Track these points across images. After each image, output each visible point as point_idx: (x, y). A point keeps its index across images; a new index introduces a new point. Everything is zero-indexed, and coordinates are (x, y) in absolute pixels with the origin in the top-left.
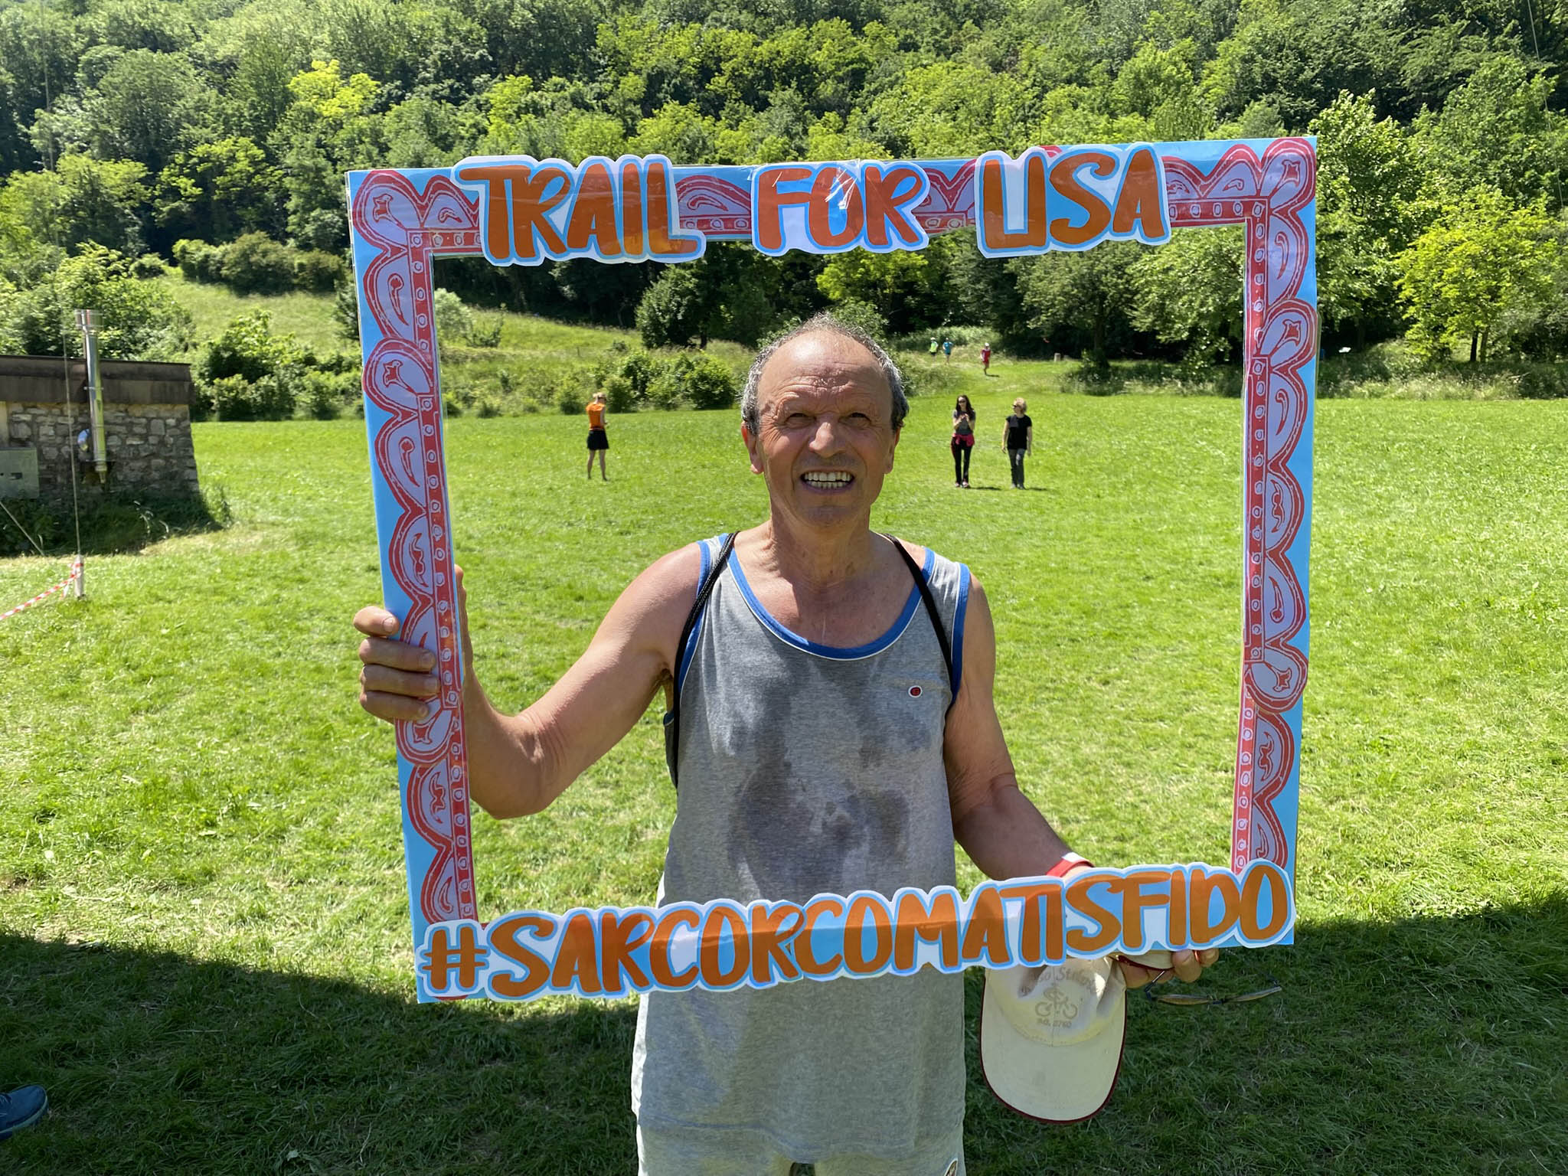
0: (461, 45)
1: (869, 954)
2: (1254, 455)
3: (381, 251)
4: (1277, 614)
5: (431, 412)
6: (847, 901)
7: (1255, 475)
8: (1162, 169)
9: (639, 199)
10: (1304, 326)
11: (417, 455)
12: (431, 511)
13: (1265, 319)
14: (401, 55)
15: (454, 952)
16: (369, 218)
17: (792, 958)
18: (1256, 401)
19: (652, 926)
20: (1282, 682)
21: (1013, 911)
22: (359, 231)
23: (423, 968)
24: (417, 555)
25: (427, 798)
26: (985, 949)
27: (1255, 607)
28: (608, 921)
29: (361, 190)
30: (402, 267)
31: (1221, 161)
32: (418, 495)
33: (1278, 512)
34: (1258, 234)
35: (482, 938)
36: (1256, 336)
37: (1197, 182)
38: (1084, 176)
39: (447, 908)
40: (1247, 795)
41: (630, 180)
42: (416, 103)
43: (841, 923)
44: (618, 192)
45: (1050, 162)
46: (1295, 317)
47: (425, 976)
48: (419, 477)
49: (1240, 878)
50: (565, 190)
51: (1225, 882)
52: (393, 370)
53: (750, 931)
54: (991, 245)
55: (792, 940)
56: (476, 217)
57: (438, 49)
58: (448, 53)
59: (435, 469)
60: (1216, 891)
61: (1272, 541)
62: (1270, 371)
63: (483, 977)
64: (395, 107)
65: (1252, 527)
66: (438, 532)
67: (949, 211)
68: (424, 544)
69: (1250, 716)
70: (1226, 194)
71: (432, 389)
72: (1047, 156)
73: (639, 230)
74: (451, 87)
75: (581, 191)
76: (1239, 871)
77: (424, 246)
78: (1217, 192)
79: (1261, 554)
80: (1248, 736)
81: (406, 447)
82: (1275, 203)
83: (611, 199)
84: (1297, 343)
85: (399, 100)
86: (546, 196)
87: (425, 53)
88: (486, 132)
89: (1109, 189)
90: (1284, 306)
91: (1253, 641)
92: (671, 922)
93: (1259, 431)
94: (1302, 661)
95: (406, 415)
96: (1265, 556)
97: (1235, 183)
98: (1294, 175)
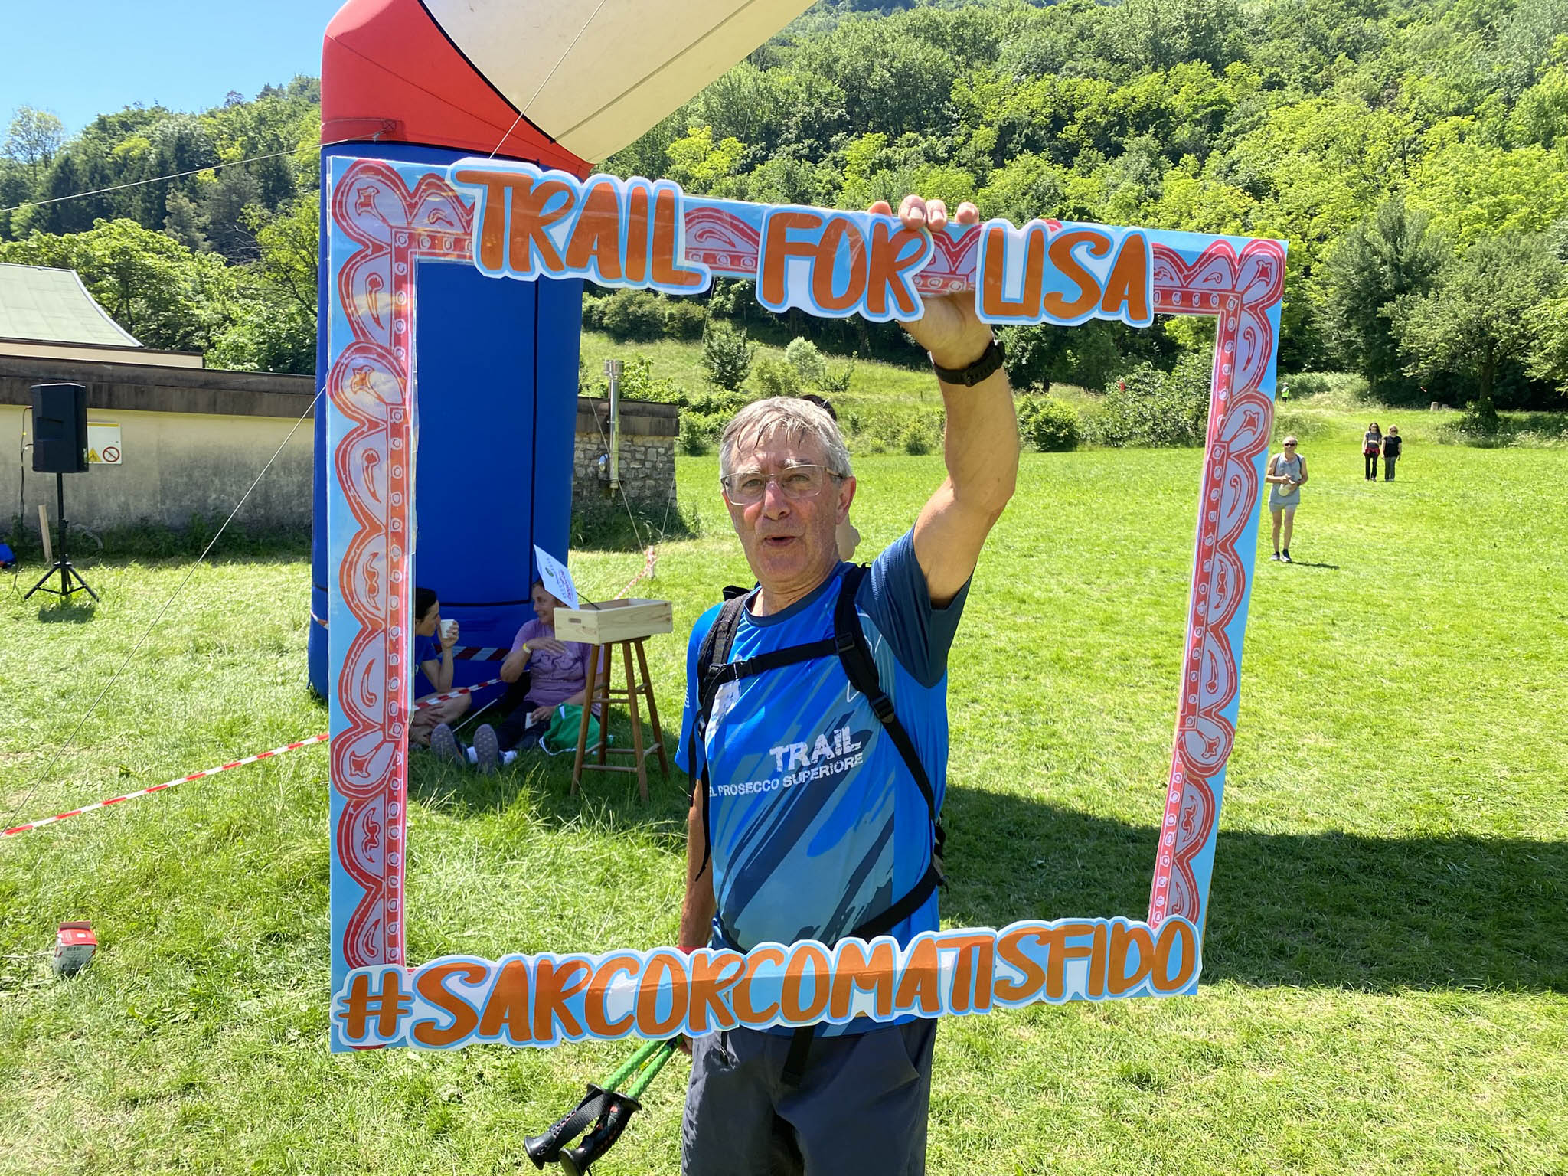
1: (806, 1000)
2: (1205, 535)
3: (362, 247)
4: (1212, 685)
5: (400, 424)
6: (789, 951)
7: (1205, 554)
8: (1152, 255)
9: (646, 224)
10: (1262, 416)
11: (381, 469)
12: (390, 530)
13: (1227, 409)
15: (376, 998)
16: (351, 210)
17: (730, 1007)
18: (1212, 483)
19: (590, 973)
20: (1210, 750)
21: (947, 960)
22: (338, 222)
23: (341, 1015)
24: (372, 575)
25: (359, 835)
26: (918, 998)
27: (1193, 679)
28: (544, 969)
29: (344, 178)
30: (383, 266)
31: (1204, 254)
32: (379, 513)
33: (1222, 590)
34: (1231, 325)
35: (407, 984)
36: (1219, 423)
37: (1181, 271)
38: (1081, 253)
39: (372, 952)
40: (1169, 854)
41: (638, 202)
43: (781, 971)
44: (624, 216)
45: (1051, 236)
46: (1255, 408)
47: (341, 1024)
48: (382, 493)
49: (1155, 933)
50: (568, 206)
51: (1143, 936)
52: (363, 376)
53: (689, 979)
54: (989, 311)
55: (730, 989)
56: (469, 222)
59: (400, 485)
60: (1134, 945)
61: (1214, 616)
62: (1229, 454)
63: (405, 1025)
65: (1198, 602)
66: (396, 551)
67: (953, 273)
69: (1179, 780)
70: (1206, 285)
72: (1049, 230)
73: (643, 255)
75: (586, 209)
76: (1155, 925)
77: (410, 246)
78: (1197, 284)
79: (1203, 628)
80: (1175, 798)
81: (371, 459)
82: (1247, 299)
83: (616, 221)
84: (1254, 433)
86: (547, 211)
89: (1101, 269)
90: (1246, 397)
91: (1189, 709)
92: (609, 969)
93: (1213, 513)
94: (1229, 730)
95: (373, 425)
96: (1207, 631)
97: (1215, 276)
98: (1267, 275)
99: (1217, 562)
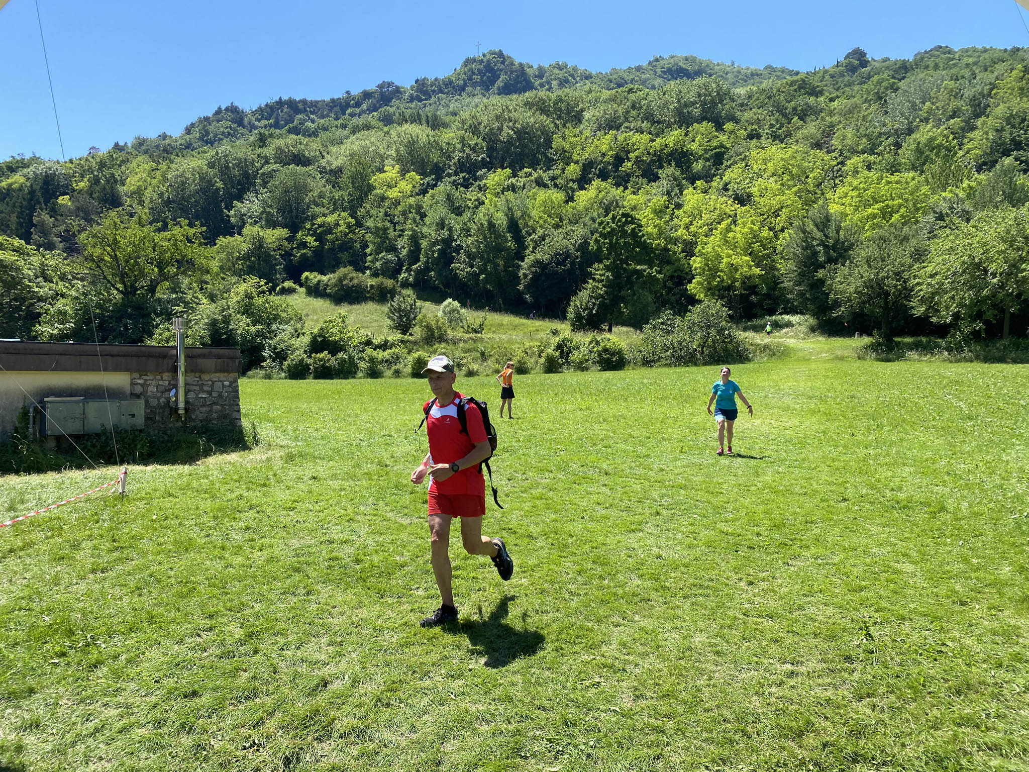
0: (471, 153)
14: (435, 160)
42: (443, 187)
57: (457, 155)
58: (463, 157)
64: (431, 191)
74: (464, 178)
85: (434, 186)
87: (450, 158)
88: (484, 203)
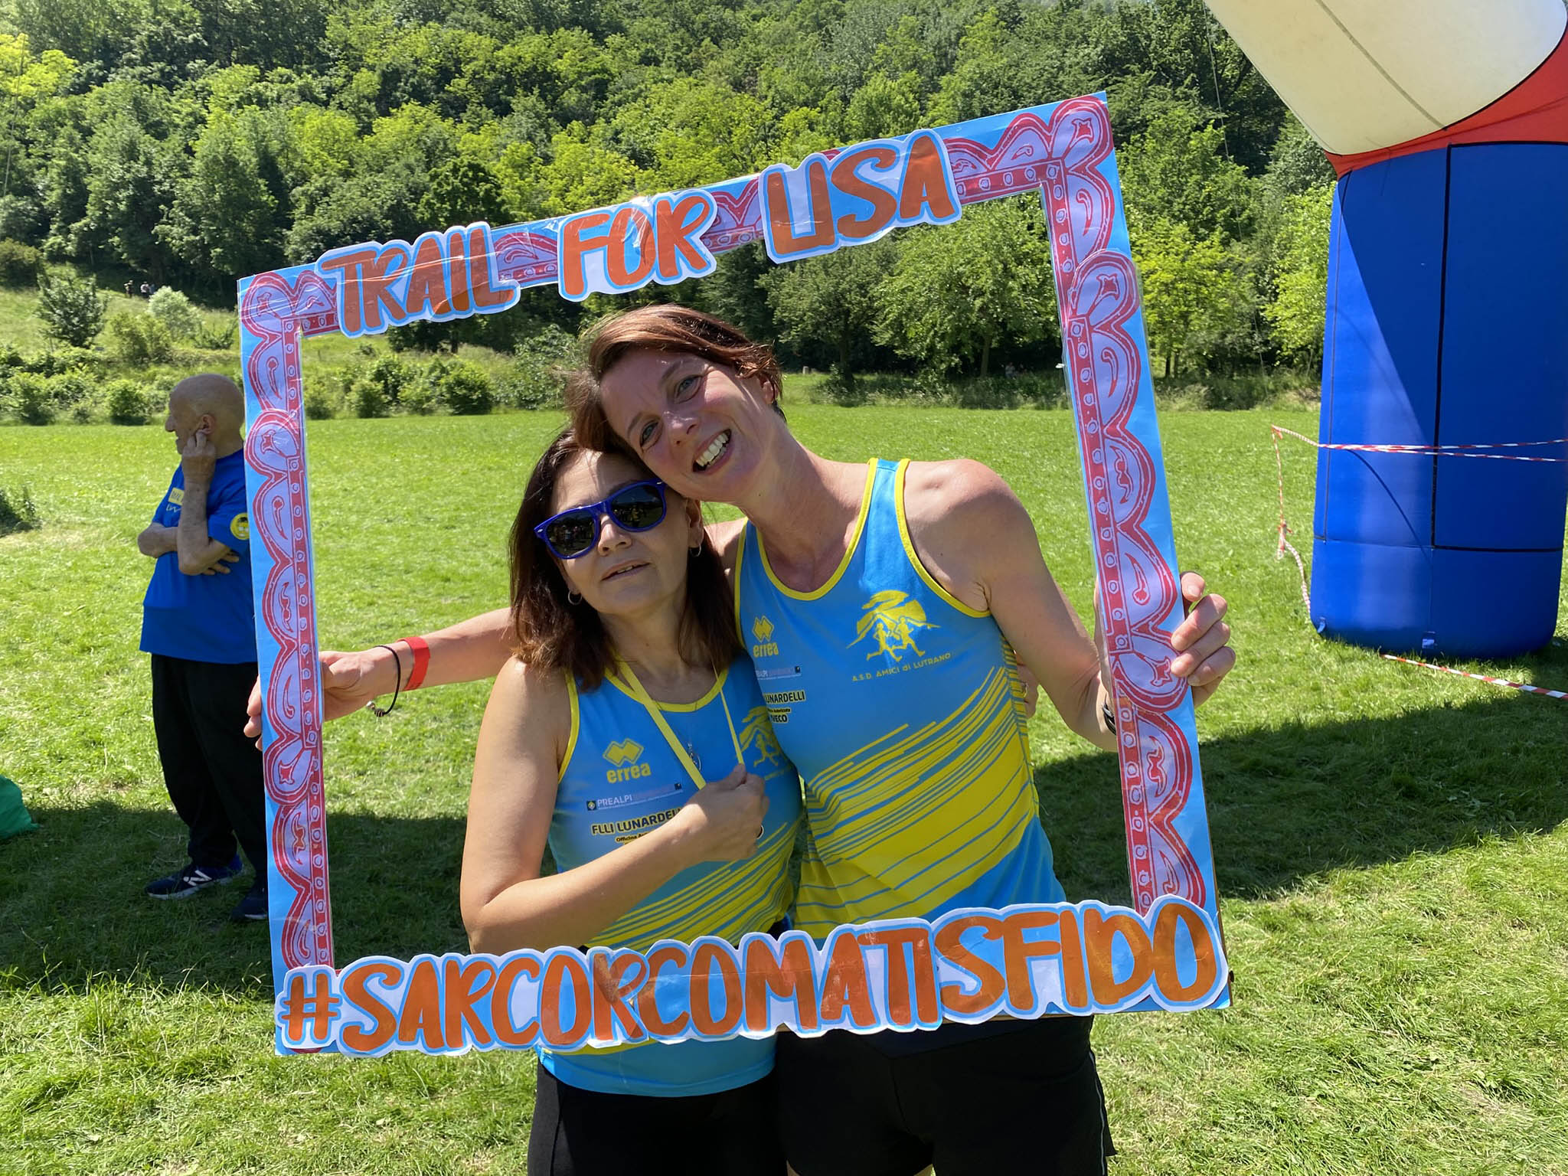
1: (718, 1010)
2: (1086, 422)
3: (262, 340)
4: (1142, 595)
5: (297, 472)
7: (1091, 443)
8: (945, 152)
9: (463, 261)
11: (285, 511)
12: (297, 560)
13: (1077, 278)
15: (311, 1000)
17: (637, 1017)
18: (1080, 363)
19: (493, 975)
20: (1162, 675)
21: (875, 959)
23: (283, 1017)
24: (285, 602)
25: (289, 839)
26: (847, 1008)
27: (1112, 586)
28: (452, 970)
30: (276, 350)
31: (1007, 132)
32: (286, 546)
33: (1124, 479)
34: (1056, 195)
35: (336, 985)
36: (1070, 297)
37: (984, 157)
38: (867, 172)
39: (305, 953)
40: (1142, 815)
41: (456, 246)
44: (446, 260)
45: (830, 163)
46: (1108, 270)
47: (284, 1026)
48: (288, 532)
49: (1147, 919)
50: (404, 266)
51: (1128, 925)
52: (268, 438)
54: (780, 252)
55: (633, 993)
56: (334, 300)
59: (301, 522)
60: (1118, 937)
61: (1123, 513)
62: (1091, 330)
63: (335, 1028)
65: (1095, 503)
66: (302, 579)
67: (739, 226)
68: (291, 593)
69: (1130, 718)
70: (1016, 162)
71: (298, 451)
72: (825, 161)
75: (417, 263)
76: (1144, 912)
77: (295, 330)
78: (1006, 162)
79: (1112, 529)
81: (278, 504)
82: (1069, 163)
83: (440, 266)
84: (1117, 297)
86: (388, 275)
89: (892, 179)
90: (1095, 262)
91: (1117, 629)
92: (511, 971)
93: (1089, 396)
95: (278, 476)
96: (1116, 531)
97: (1023, 151)
98: (1088, 131)
99: (1108, 449)
